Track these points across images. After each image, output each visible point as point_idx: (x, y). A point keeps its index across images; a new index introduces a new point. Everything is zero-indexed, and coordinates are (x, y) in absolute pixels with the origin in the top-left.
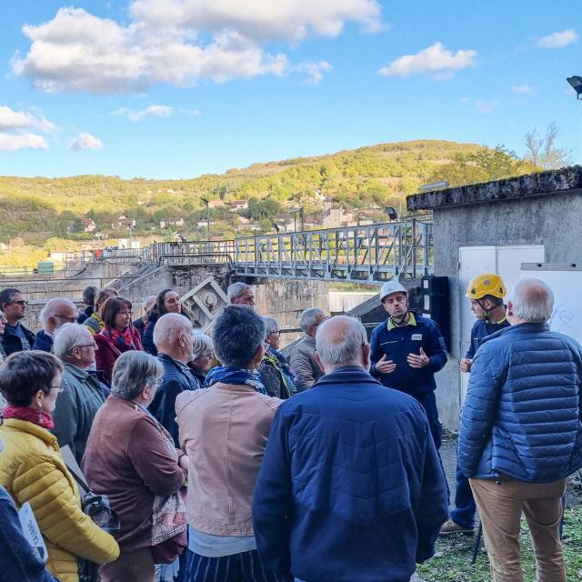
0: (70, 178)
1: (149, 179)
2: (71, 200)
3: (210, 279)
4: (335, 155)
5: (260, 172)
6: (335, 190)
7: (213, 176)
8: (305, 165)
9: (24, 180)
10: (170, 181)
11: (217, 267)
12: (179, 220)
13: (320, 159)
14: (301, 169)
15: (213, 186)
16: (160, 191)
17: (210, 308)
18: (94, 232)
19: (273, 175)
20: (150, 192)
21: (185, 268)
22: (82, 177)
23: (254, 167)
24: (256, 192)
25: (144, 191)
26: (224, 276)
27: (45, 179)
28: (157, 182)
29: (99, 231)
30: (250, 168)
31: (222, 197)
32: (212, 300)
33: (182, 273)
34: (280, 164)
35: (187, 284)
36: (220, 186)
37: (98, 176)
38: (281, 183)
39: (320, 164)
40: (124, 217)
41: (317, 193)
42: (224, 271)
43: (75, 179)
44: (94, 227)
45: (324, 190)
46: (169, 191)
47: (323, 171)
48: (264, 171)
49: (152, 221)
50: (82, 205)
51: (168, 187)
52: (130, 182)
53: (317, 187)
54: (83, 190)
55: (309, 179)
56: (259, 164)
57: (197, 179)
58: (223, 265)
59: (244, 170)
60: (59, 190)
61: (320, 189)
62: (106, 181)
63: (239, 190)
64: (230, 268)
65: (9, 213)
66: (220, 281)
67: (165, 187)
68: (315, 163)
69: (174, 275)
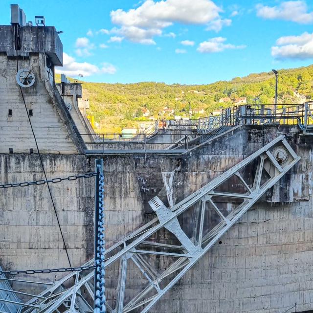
0: (135, 84)
1: (182, 84)
2: (136, 97)
3: (281, 137)
4: (309, 67)
5: (255, 79)
6: (308, 90)
7: (224, 82)
8: (287, 74)
9: (109, 85)
10: (196, 85)
11: (287, 128)
12: (201, 110)
13: (297, 70)
14: (284, 76)
15: (224, 88)
16: (189, 92)
17: (280, 162)
18: (148, 117)
19: (264, 81)
20: (183, 92)
21: (259, 127)
22: (142, 83)
23: (251, 76)
24: (252, 92)
25: (179, 92)
26: (292, 135)
27: (121, 84)
28: (188, 86)
29: (152, 116)
30: (248, 76)
31: (229, 96)
32: (282, 155)
33: (257, 131)
34: (268, 74)
35: (261, 141)
36: (228, 88)
37: (152, 83)
38: (269, 86)
39: (298, 73)
40: (166, 108)
41: (295, 93)
42: (294, 130)
43: (138, 84)
44: (148, 114)
45: (300, 91)
46: (195, 92)
47: (299, 78)
48: (258, 79)
49: (184, 110)
50: (141, 100)
51: (194, 89)
52: (171, 86)
53: (295, 88)
54: (143, 91)
55: (289, 83)
56: (254, 74)
57: (213, 84)
58: (293, 126)
59: (245, 78)
60: (128, 91)
61: (297, 90)
62: (157, 85)
63: (241, 91)
64: (298, 128)
65: (100, 105)
66: (289, 139)
67: (192, 89)
68: (294, 73)
69: (250, 133)
